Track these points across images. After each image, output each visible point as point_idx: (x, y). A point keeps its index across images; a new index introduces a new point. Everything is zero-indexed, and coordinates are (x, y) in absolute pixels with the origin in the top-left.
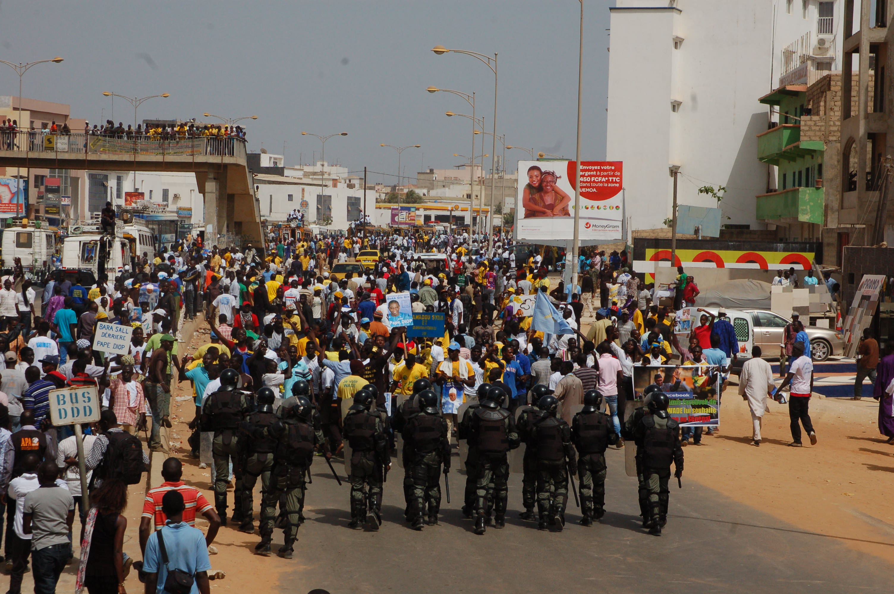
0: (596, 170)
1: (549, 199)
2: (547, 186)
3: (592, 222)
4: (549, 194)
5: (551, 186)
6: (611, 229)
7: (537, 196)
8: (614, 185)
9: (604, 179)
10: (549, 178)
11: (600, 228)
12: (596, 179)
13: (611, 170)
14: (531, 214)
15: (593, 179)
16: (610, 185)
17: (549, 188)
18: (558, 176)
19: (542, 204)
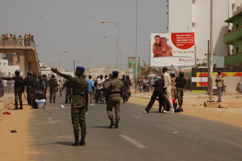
0: (183, 37)
1: (164, 49)
2: (163, 44)
3: (182, 58)
4: (164, 47)
5: (165, 44)
6: (190, 61)
7: (159, 48)
8: (191, 42)
9: (187, 40)
10: (164, 40)
11: (186, 61)
12: (183, 40)
13: (190, 36)
14: (156, 55)
15: (182, 40)
16: (189, 43)
17: (164, 44)
18: (167, 39)
19: (161, 51)
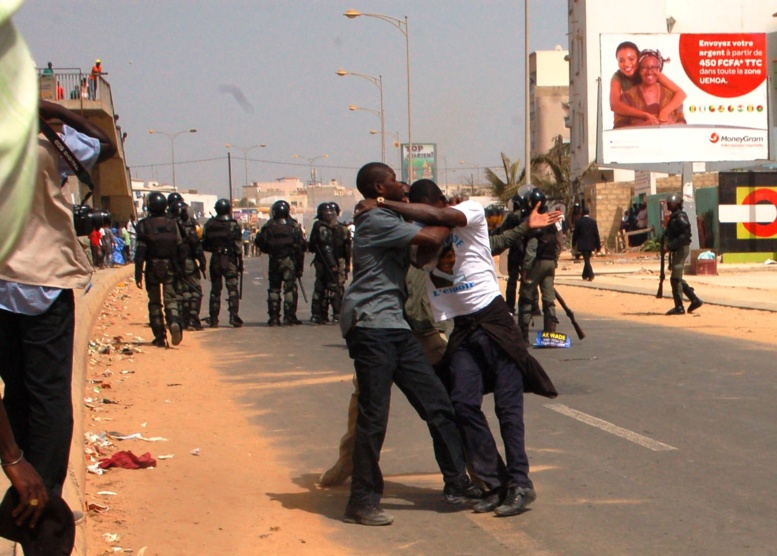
0: (725, 48)
1: (652, 97)
2: (647, 74)
3: (721, 132)
4: (652, 88)
5: (655, 75)
6: (751, 142)
7: (632, 92)
8: (752, 72)
9: (737, 63)
10: (651, 62)
11: (734, 142)
12: (725, 62)
13: (748, 47)
14: (624, 121)
15: (720, 62)
16: (747, 72)
17: (651, 77)
18: (665, 58)
19: (641, 105)
